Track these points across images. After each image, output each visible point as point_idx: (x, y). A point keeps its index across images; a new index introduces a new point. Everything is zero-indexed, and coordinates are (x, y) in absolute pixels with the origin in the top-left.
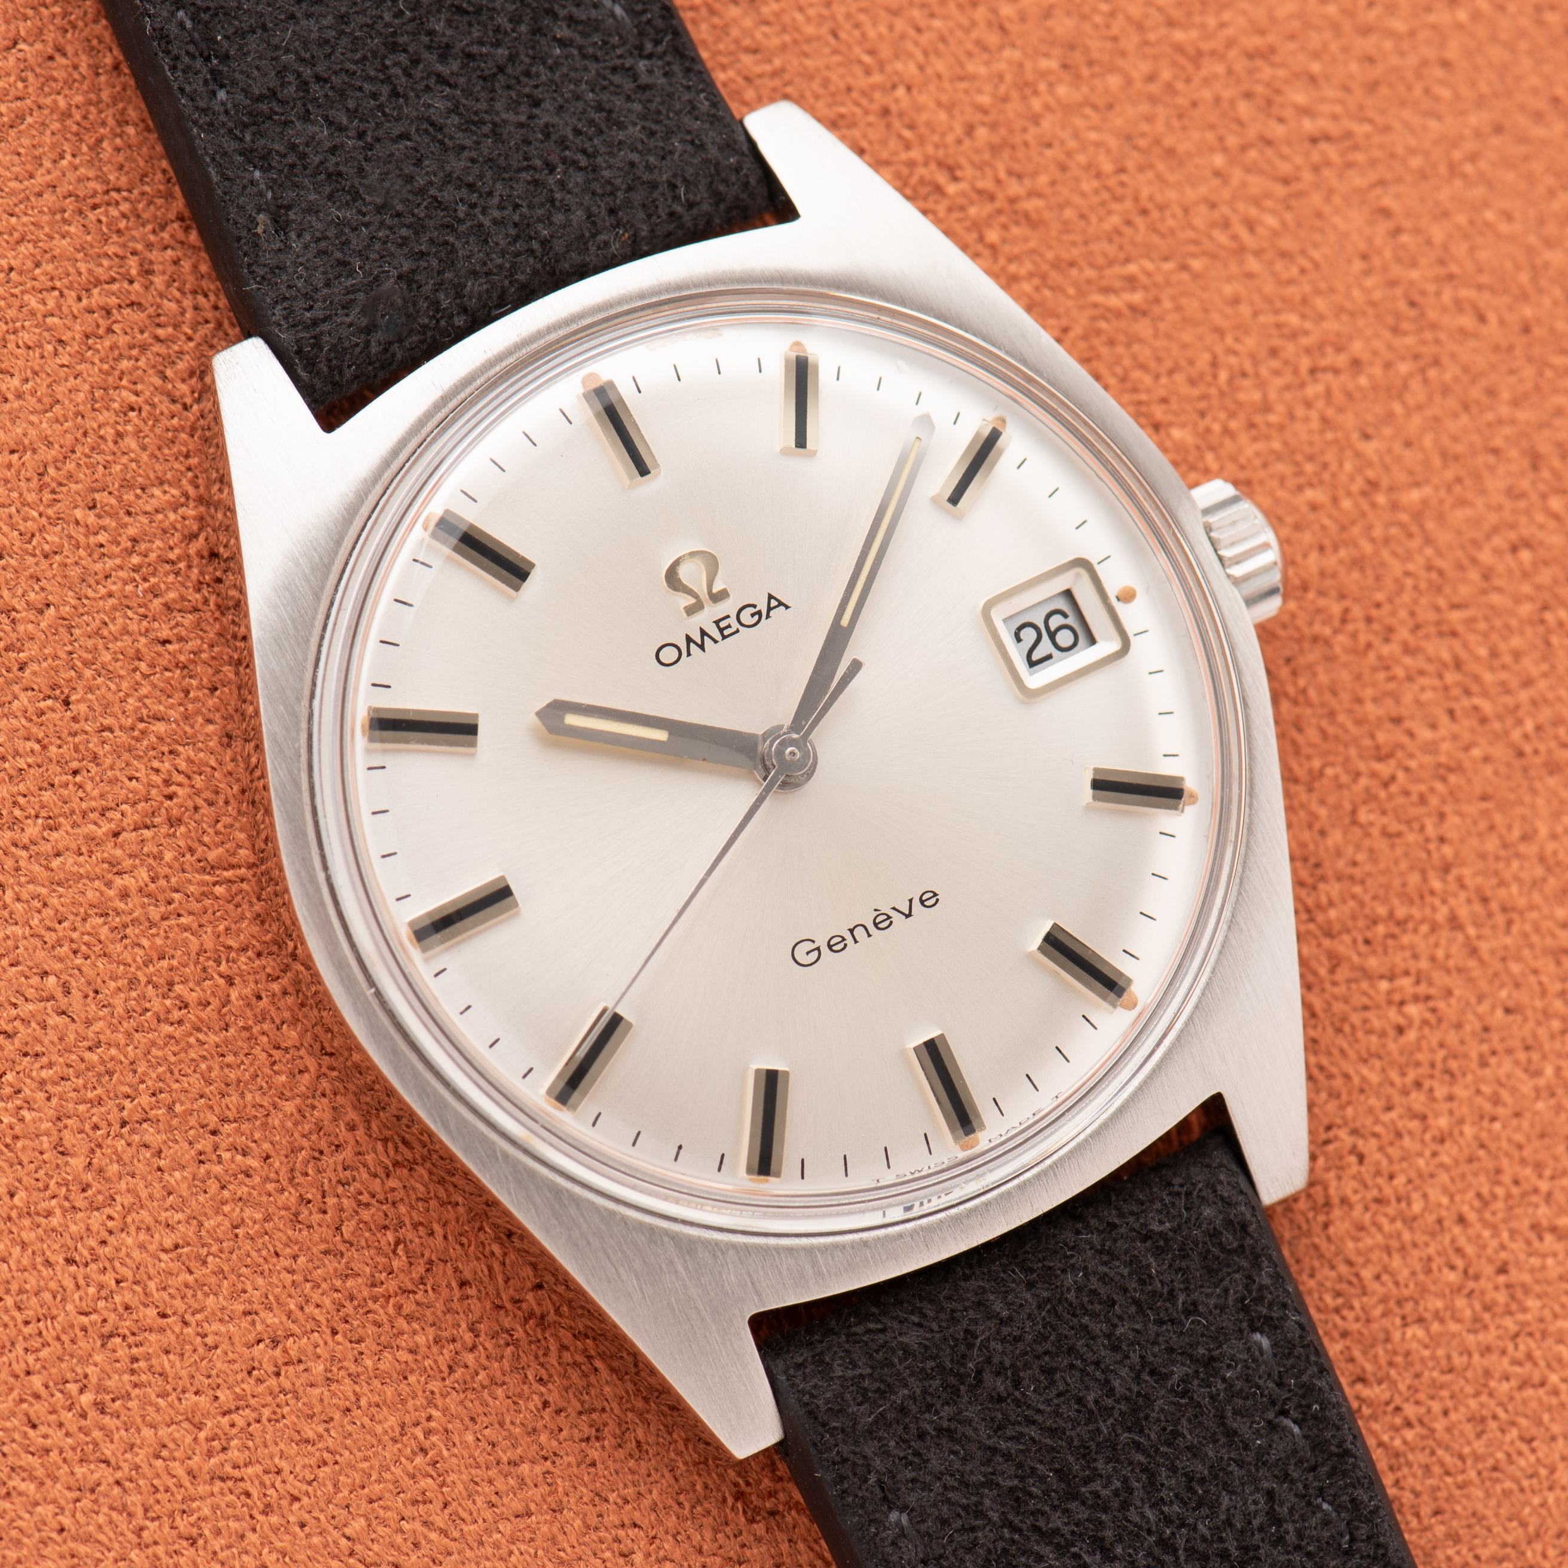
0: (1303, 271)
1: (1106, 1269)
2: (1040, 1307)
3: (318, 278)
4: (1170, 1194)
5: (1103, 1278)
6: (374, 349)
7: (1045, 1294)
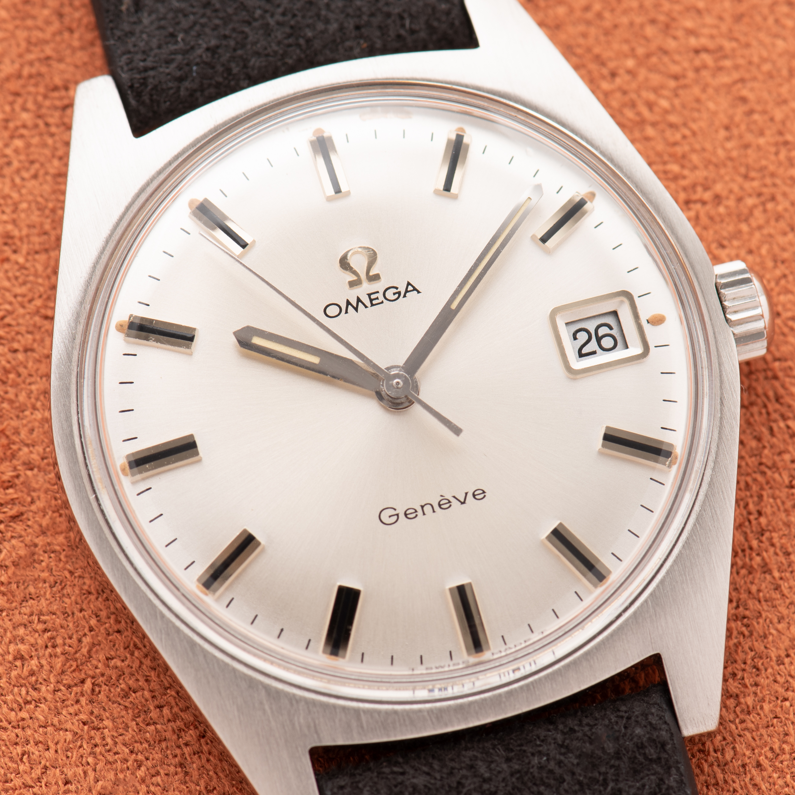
0: (684, 137)
1: (562, 758)
2: (512, 775)
3: (154, 42)
4: (617, 716)
5: (560, 763)
6: (183, 93)
7: (517, 767)
